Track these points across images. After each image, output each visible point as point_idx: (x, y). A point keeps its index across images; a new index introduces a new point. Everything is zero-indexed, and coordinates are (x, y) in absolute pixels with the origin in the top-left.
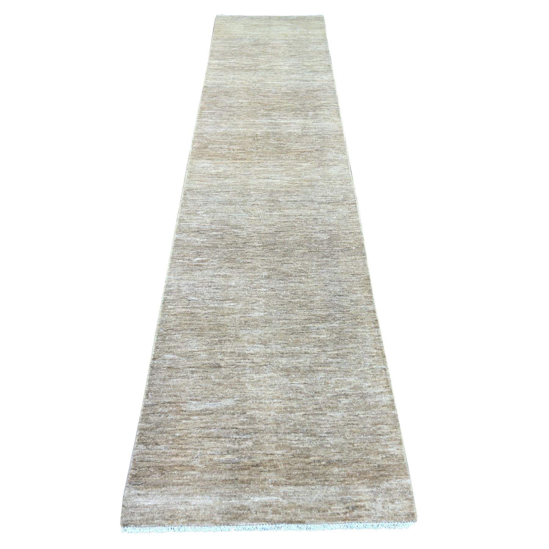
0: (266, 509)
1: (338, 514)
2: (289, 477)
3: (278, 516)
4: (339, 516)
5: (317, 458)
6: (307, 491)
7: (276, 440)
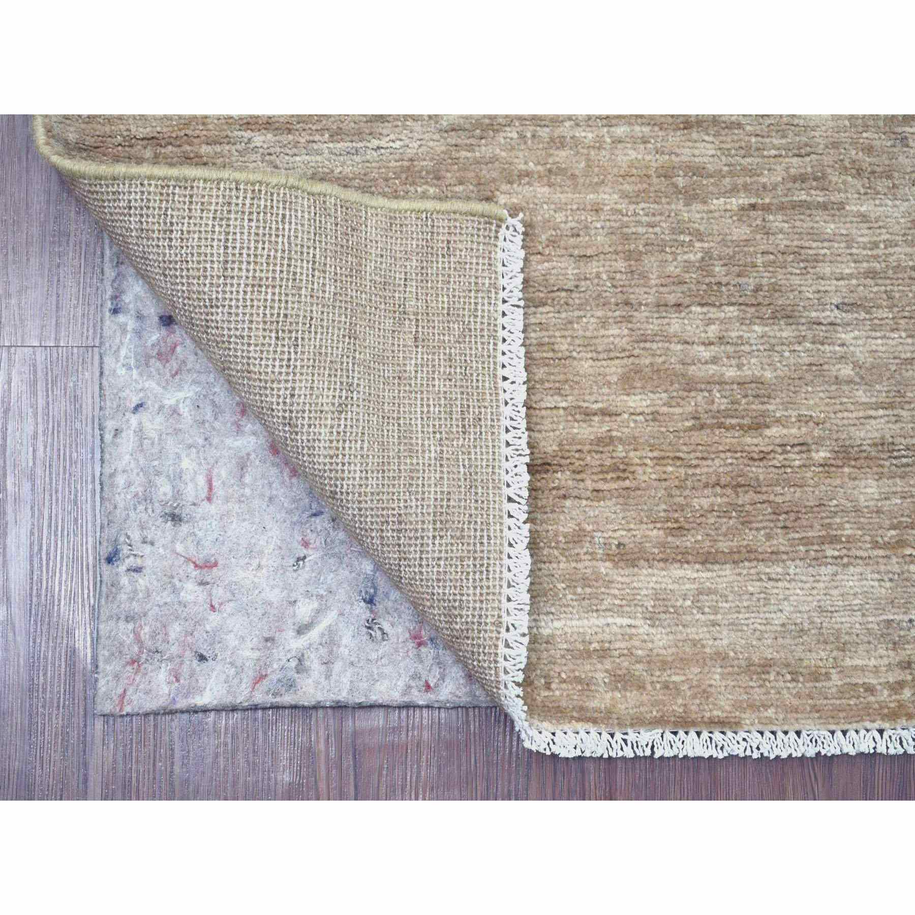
0: (585, 669)
1: (870, 689)
2: (677, 521)
3: (633, 696)
4: (872, 699)
5: (794, 431)
6: (751, 589)
7: (623, 343)
